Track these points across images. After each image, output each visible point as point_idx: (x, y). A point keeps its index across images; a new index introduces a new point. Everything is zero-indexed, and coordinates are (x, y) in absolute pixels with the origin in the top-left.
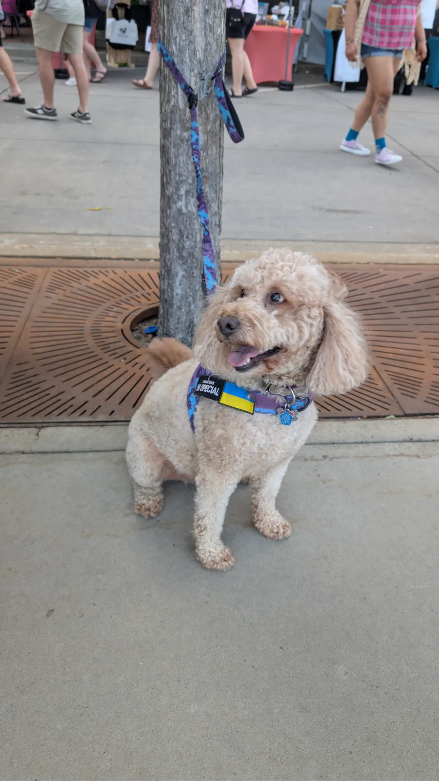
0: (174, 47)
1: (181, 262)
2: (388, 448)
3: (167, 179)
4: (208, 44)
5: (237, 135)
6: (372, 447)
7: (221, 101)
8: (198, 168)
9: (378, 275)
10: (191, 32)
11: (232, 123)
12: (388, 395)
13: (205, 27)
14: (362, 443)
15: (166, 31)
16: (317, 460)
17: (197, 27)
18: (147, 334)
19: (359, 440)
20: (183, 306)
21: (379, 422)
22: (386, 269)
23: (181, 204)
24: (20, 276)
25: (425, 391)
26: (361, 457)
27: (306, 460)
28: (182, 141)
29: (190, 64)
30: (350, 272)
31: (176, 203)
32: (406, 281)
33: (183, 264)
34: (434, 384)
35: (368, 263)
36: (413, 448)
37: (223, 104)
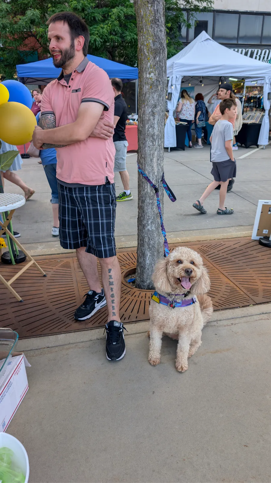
0: (147, 172)
1: (149, 250)
2: (256, 317)
3: (143, 218)
4: (159, 169)
5: (173, 199)
6: (249, 318)
7: (166, 188)
8: (161, 214)
9: (221, 245)
10: (153, 166)
11: (171, 195)
12: (247, 297)
13: (158, 164)
14: (244, 317)
15: (143, 167)
16: (230, 326)
17: (155, 165)
18: (130, 282)
19: (243, 316)
20: (150, 268)
21: (247, 308)
22: (224, 242)
23: (149, 227)
24: (62, 263)
25: (261, 294)
26: (246, 322)
27: (225, 326)
28: (149, 204)
29: (152, 177)
30: (209, 245)
31: (147, 227)
32: (235, 246)
33: (150, 250)
34: (264, 290)
35: (214, 240)
36: (265, 316)
37: (166, 189)
